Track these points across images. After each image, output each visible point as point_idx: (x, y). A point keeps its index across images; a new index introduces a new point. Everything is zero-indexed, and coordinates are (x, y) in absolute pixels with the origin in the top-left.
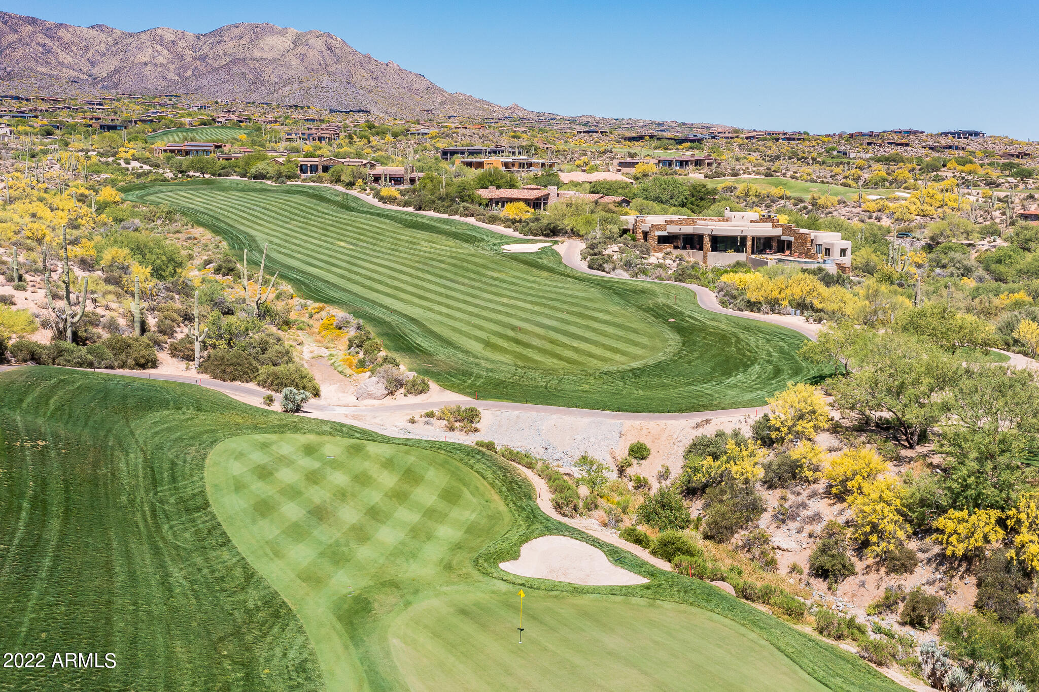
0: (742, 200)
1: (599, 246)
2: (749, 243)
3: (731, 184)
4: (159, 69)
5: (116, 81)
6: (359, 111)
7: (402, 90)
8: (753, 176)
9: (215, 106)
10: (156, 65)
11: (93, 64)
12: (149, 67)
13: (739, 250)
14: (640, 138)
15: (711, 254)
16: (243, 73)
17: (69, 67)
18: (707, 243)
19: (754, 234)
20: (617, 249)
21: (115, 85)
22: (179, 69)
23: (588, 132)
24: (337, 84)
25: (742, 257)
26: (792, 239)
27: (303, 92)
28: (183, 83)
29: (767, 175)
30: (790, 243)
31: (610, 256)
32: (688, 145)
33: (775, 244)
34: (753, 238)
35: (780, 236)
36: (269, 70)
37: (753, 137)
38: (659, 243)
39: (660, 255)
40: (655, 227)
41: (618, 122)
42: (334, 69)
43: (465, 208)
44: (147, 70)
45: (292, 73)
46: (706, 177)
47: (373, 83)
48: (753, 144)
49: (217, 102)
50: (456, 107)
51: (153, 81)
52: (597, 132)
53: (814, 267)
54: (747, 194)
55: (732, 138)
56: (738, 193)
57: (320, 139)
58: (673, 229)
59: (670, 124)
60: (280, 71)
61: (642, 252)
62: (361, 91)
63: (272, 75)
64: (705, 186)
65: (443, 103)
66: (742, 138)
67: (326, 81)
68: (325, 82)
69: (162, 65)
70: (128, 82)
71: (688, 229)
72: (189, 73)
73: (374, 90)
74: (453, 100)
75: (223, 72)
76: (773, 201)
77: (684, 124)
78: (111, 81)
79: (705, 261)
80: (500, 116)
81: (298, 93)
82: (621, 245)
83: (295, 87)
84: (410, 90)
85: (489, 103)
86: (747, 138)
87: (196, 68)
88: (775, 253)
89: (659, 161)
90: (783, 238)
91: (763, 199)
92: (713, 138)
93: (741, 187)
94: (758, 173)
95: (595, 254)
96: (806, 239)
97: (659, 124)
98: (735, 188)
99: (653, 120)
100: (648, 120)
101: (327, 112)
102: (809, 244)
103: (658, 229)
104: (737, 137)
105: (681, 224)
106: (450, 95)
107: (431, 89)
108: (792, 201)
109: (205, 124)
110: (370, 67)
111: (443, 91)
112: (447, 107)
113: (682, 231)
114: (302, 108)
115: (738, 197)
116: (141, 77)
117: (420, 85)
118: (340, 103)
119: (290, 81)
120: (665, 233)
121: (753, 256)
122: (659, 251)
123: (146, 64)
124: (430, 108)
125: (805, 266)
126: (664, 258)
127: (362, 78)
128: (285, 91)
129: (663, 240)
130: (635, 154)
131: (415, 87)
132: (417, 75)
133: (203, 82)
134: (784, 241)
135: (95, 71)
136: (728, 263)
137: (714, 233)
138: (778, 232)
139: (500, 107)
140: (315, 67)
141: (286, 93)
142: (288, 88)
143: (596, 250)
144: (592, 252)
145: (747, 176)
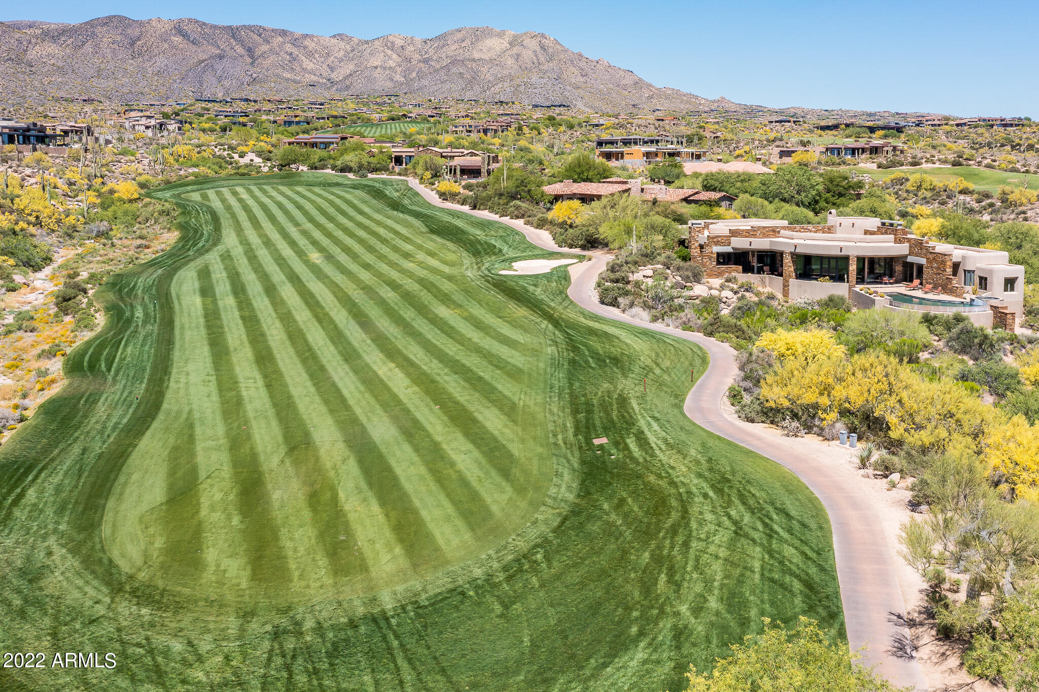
0: (911, 195)
1: (625, 268)
2: (853, 267)
3: (902, 175)
4: (388, 72)
5: (348, 83)
6: (560, 106)
7: (611, 86)
8: (937, 165)
9: (428, 104)
10: (385, 68)
11: (332, 69)
12: (379, 70)
13: (839, 277)
14: (835, 127)
15: (793, 282)
16: (460, 73)
17: (312, 72)
18: (788, 266)
19: (862, 253)
20: (650, 273)
21: (348, 88)
22: (405, 71)
23: (780, 122)
24: (545, 81)
25: (840, 289)
26: (923, 261)
27: (513, 89)
28: (407, 84)
29: (956, 164)
30: (920, 268)
31: (637, 284)
32: (882, 132)
33: (898, 268)
34: (861, 260)
35: (906, 256)
36: (484, 70)
37: (965, 124)
38: (719, 263)
39: (716, 282)
40: (715, 240)
41: (827, 113)
42: (545, 67)
43: (517, 208)
44: (376, 74)
45: (506, 72)
46: (879, 167)
47: (582, 79)
48: (962, 131)
49: (430, 101)
50: (662, 101)
51: (382, 83)
52: (789, 122)
53: (948, 312)
54: (919, 187)
55: (939, 125)
56: (909, 186)
57: (485, 131)
58: (740, 243)
59: (883, 114)
60: (495, 70)
61: (687, 279)
62: (568, 87)
63: (487, 74)
64: (846, 178)
65: (650, 97)
66: (952, 125)
67: (535, 78)
68: (533, 80)
69: (390, 68)
70: (359, 85)
71: (762, 243)
72: (414, 75)
73: (583, 85)
74: (662, 94)
75: (442, 73)
76: (949, 197)
77: (897, 114)
78: (345, 85)
79: (786, 293)
80: (706, 109)
81: (508, 90)
82: (660, 266)
83: (506, 84)
84: (618, 86)
85: (696, 97)
86: (958, 125)
87: (420, 71)
88: (897, 282)
89: (827, 149)
90: (910, 259)
91: (938, 194)
92: (918, 125)
93: (914, 178)
94: (945, 162)
95: (617, 281)
96: (943, 262)
97: (870, 115)
98: (907, 180)
99: (864, 110)
100: (859, 110)
101: (530, 107)
102: (949, 270)
103: (717, 243)
104: (946, 124)
105: (754, 236)
106: (657, 89)
107: (639, 84)
108: (975, 196)
109: (393, 119)
110: (581, 64)
111: (650, 85)
112: (654, 101)
113: (753, 247)
114: (507, 104)
115: (907, 191)
116: (370, 79)
117: (628, 81)
118: (547, 99)
119: (502, 79)
120: (728, 249)
121: (858, 288)
122: (720, 274)
123: (376, 68)
124: (636, 102)
125: (934, 311)
126: (722, 287)
127: (572, 75)
128: (497, 89)
129: (724, 259)
130: (809, 142)
131: (624, 82)
132: (625, 71)
133: (425, 82)
134: (912, 264)
135: (333, 76)
136: (817, 298)
137: (798, 250)
138: (902, 249)
139: (707, 100)
140: (528, 66)
141: (497, 90)
142: (500, 85)
143: (618, 275)
144: (613, 276)
145: (930, 165)
